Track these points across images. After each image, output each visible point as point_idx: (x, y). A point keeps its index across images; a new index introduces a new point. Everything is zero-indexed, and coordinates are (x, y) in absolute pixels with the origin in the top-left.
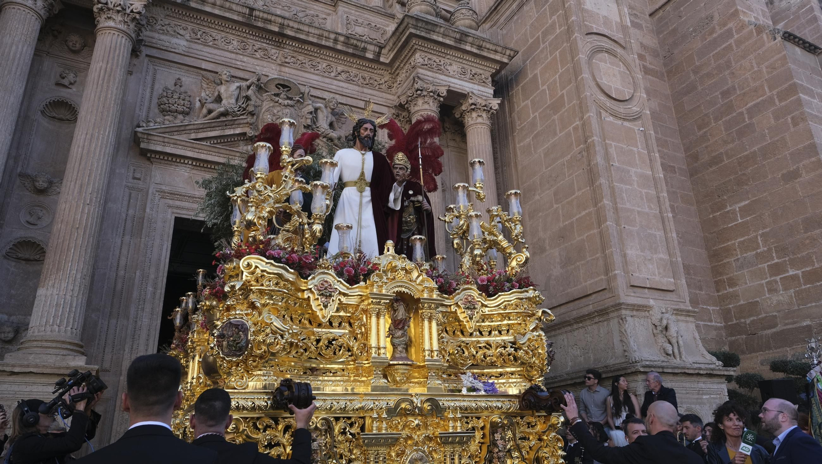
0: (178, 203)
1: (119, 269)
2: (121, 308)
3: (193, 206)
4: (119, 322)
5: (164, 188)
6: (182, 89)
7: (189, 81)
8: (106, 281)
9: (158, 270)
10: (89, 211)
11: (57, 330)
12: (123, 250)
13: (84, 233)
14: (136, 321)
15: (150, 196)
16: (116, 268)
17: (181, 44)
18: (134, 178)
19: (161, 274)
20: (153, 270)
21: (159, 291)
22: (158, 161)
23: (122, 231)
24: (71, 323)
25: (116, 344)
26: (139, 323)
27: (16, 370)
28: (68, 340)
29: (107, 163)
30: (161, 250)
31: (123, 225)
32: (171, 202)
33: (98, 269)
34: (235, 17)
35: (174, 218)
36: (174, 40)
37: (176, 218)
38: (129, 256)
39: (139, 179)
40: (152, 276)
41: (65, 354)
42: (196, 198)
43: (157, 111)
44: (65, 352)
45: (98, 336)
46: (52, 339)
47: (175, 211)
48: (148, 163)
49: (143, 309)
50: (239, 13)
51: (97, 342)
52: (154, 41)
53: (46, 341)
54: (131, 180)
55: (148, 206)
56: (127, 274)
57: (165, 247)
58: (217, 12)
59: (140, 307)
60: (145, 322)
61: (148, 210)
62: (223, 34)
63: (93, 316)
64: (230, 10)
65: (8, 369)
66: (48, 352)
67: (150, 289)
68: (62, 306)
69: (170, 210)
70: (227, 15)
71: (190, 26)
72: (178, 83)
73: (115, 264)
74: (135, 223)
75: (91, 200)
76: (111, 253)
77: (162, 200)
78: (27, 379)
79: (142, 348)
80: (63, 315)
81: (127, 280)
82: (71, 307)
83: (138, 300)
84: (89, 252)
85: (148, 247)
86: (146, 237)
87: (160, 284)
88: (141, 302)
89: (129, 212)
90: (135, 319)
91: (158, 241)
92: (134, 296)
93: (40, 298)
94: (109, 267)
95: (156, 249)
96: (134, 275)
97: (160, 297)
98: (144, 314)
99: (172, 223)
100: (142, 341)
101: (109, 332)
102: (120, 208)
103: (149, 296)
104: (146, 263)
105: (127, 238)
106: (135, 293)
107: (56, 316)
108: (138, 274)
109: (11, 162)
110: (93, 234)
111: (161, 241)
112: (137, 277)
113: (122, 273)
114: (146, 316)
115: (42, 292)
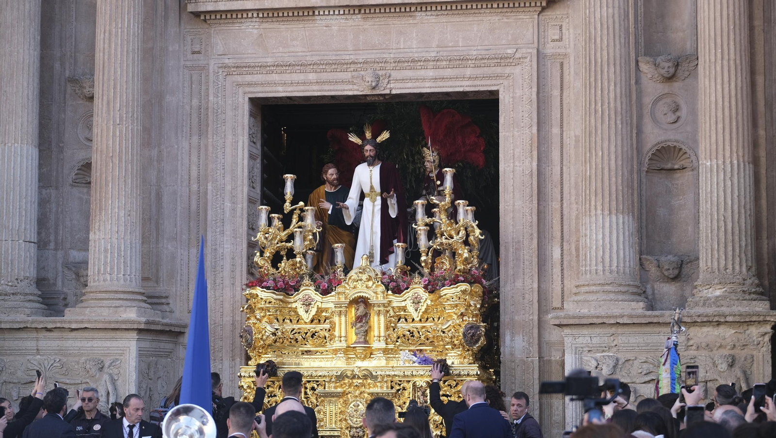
0: (249, 78)
1: (191, 182)
2: (200, 233)
3: (268, 79)
5: (227, 61)
8: (179, 199)
9: (234, 178)
10: (121, 132)
11: (109, 279)
12: (192, 157)
13: (121, 160)
14: (216, 249)
15: (212, 78)
16: (187, 181)
18: (194, 53)
19: (239, 183)
20: (228, 178)
21: (240, 206)
22: (216, 21)
23: (189, 129)
24: (122, 270)
26: (220, 251)
27: (74, 326)
28: (120, 289)
29: (133, 63)
30: (236, 149)
31: (189, 122)
32: (239, 79)
33: (166, 186)
35: (247, 99)
37: (250, 99)
38: (201, 163)
39: (199, 52)
40: (228, 188)
41: (117, 305)
42: (269, 66)
44: (117, 303)
45: (179, 271)
46: (105, 290)
47: (247, 89)
48: (206, 26)
49: (222, 232)
51: (179, 279)
53: (100, 292)
54: (190, 56)
55: (211, 91)
56: (201, 188)
57: (240, 144)
59: (218, 230)
60: (227, 248)
61: (211, 98)
65: (66, 326)
66: (101, 305)
67: (228, 204)
68: (109, 251)
69: (241, 90)
73: (187, 177)
74: (202, 116)
76: (179, 163)
77: (228, 78)
78: (86, 334)
79: (227, 282)
80: (112, 261)
81: (202, 196)
82: (119, 250)
83: (214, 222)
84: (130, 183)
85: (218, 149)
86: (213, 136)
87: (240, 196)
88: (218, 224)
89: (193, 103)
90: (213, 247)
91: (231, 137)
92: (209, 217)
93: (91, 243)
94: (179, 181)
95: (228, 150)
96: (207, 189)
97: (242, 214)
98: (225, 239)
99: (246, 107)
100: (227, 274)
101: (190, 265)
102: (182, 99)
103: (227, 214)
104: (218, 171)
105: (195, 139)
106: (209, 212)
107: (105, 263)
108: (210, 187)
109: (57, 65)
110: (130, 159)
111: (234, 137)
112: (209, 192)
113: (194, 187)
114: (227, 240)
115: (92, 236)
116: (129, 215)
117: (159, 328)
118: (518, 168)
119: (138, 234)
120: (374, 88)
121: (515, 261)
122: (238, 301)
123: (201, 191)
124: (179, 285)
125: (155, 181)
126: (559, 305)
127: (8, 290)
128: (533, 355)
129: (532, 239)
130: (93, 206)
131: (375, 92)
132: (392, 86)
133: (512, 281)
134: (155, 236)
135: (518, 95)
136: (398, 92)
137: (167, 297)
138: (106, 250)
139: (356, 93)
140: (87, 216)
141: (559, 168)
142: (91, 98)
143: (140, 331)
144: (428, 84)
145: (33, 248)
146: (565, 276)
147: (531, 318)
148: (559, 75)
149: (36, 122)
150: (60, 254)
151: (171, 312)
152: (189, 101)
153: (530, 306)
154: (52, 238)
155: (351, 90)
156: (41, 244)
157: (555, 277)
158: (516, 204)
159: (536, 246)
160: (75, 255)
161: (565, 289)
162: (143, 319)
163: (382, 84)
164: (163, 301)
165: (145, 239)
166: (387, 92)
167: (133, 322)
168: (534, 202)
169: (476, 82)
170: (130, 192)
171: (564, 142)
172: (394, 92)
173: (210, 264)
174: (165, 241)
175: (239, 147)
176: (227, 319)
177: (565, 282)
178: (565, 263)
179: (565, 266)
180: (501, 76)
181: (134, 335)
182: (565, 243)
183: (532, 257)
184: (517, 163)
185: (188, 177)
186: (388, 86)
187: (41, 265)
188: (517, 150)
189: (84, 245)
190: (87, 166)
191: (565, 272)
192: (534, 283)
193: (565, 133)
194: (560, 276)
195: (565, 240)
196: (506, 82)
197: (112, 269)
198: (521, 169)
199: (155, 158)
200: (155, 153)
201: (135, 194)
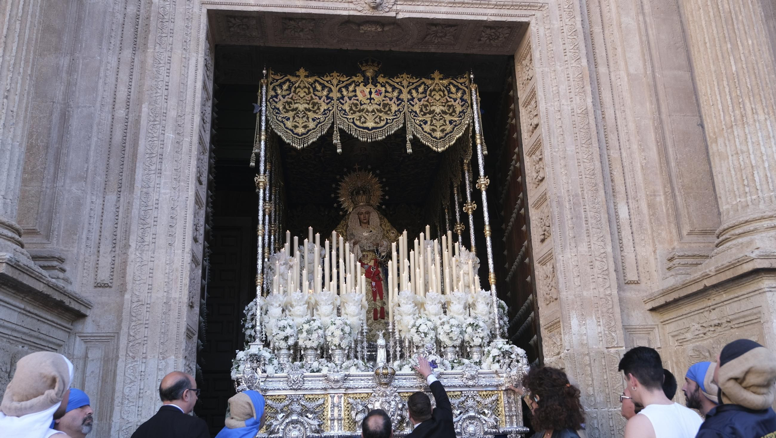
1: (117, 106)
2: (124, 174)
4: (122, 199)
8: (95, 128)
9: (181, 102)
12: (121, 75)
14: (147, 193)
16: (111, 106)
19: (188, 109)
20: (173, 102)
21: (187, 139)
23: (119, 42)
25: (118, 237)
26: (154, 196)
30: (186, 67)
31: (120, 33)
33: (78, 107)
35: (204, 11)
37: (209, 13)
38: (133, 84)
40: (173, 114)
45: (86, 225)
49: (160, 172)
51: (84, 236)
56: (130, 115)
57: (192, 62)
59: (153, 168)
60: (165, 194)
61: (155, 1)
63: (74, 189)
67: (170, 135)
73: (109, 100)
74: (139, 27)
76: (101, 81)
79: (162, 241)
81: (132, 127)
83: (147, 156)
84: (14, 48)
85: (160, 63)
86: (155, 46)
87: (188, 126)
88: (154, 160)
89: (128, 10)
90: (144, 190)
91: (179, 52)
92: (141, 149)
94: (98, 104)
95: (175, 66)
96: (139, 116)
97: (190, 151)
98: (163, 181)
99: (204, 20)
100: (161, 229)
101: (104, 217)
102: (112, 5)
103: (169, 148)
104: (159, 91)
105: (127, 54)
106: (142, 143)
108: (145, 109)
110: (20, 15)
111: (184, 52)
112: (144, 115)
113: (121, 113)
114: (165, 183)
116: (7, 97)
118: (565, 107)
119: (19, 132)
120: (375, 8)
121: (574, 220)
122: (177, 270)
123: (130, 120)
124: (83, 246)
125: (61, 98)
126: (635, 278)
128: (617, 344)
129: (597, 190)
131: (377, 14)
132: (399, 7)
133: (573, 245)
134: (52, 171)
135: (556, 26)
136: (407, 15)
137: (61, 260)
139: (352, 13)
141: (612, 112)
144: (444, 9)
146: (637, 241)
147: (608, 292)
148: (598, 10)
152: (123, 9)
153: (606, 277)
155: (345, 9)
157: (625, 241)
158: (568, 149)
159: (604, 199)
161: (639, 257)
163: (387, 5)
164: (55, 263)
166: (393, 14)
168: (594, 145)
169: (502, 10)
170: (12, 62)
171: (613, 84)
172: (401, 16)
173: (137, 212)
174: (68, 181)
175: (190, 66)
176: (158, 295)
177: (637, 248)
178: (634, 224)
179: (634, 228)
180: (534, 6)
182: (630, 201)
183: (599, 212)
184: (563, 101)
185: (111, 101)
186: (395, 7)
188: (563, 88)
191: (635, 236)
192: (607, 246)
193: (612, 74)
194: (632, 241)
195: (629, 196)
196: (538, 14)
198: (570, 108)
199: (65, 69)
200: (65, 62)
201: (21, 70)
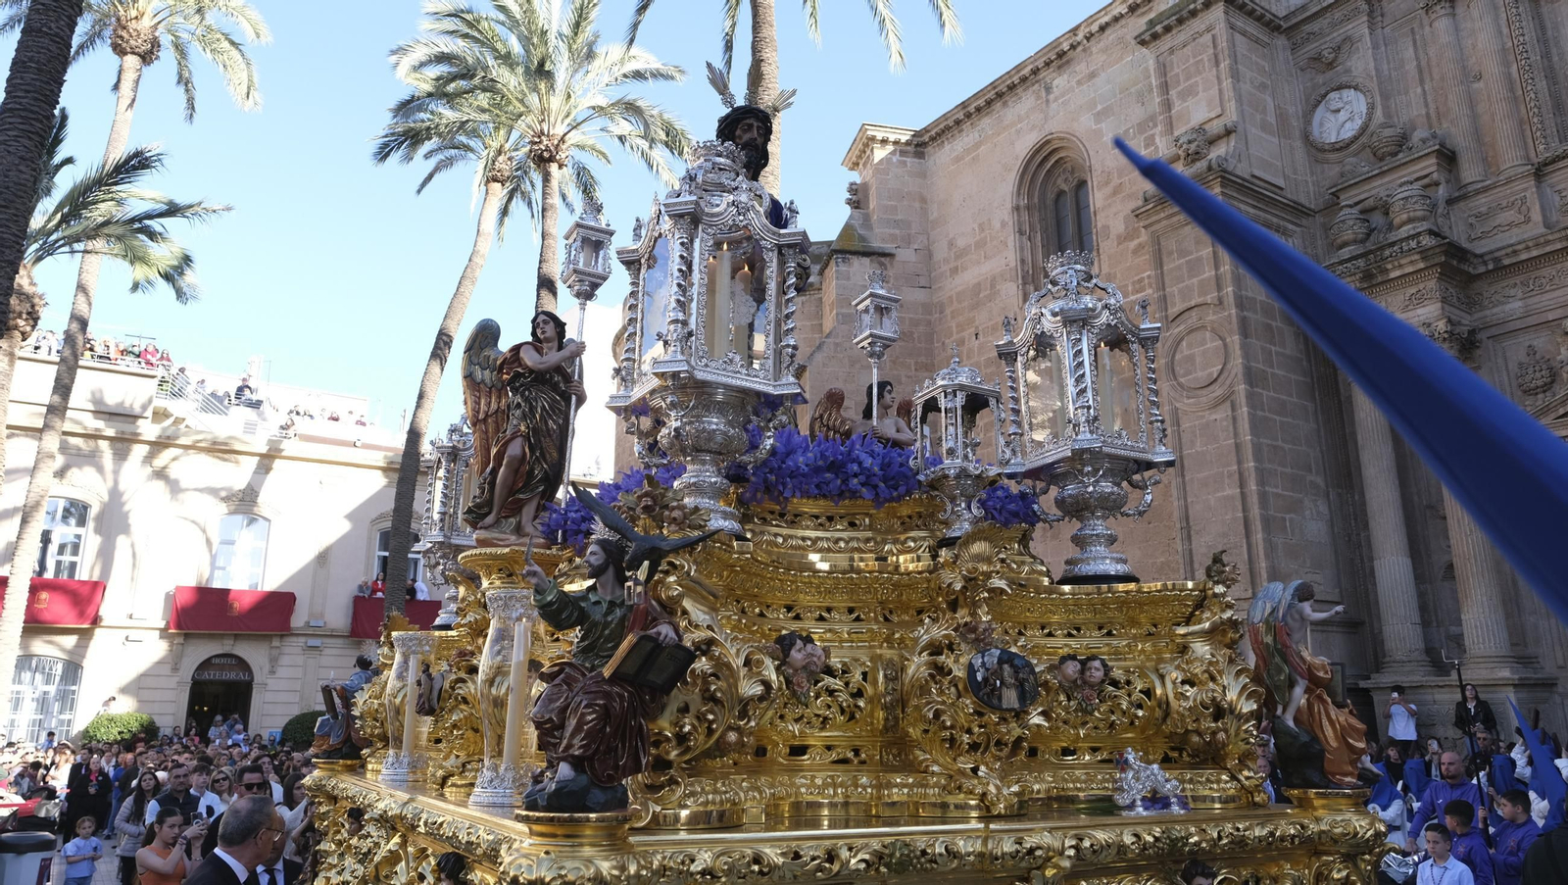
6: (1538, 357)
7: (1541, 341)
10: (1472, 540)
13: (1476, 560)
17: (1515, 306)
34: (1559, 246)
36: (1508, 307)
41: (1492, 667)
43: (1520, 393)
44: (1492, 665)
46: (1480, 655)
50: (1560, 240)
52: (1488, 320)
58: (1535, 253)
62: (1559, 266)
64: (1547, 242)
66: (1480, 667)
68: (1479, 627)
70: (1548, 249)
71: (1518, 280)
72: (1531, 351)
75: (1471, 531)
80: (1483, 634)
82: (1487, 626)
93: (1464, 622)
107: (1478, 636)
109: (1416, 498)
115: (1463, 617)
117: (1532, 682)
127: (1404, 658)
130: (1460, 595)
138: (1476, 627)
140: (1457, 600)
142: (1445, 518)
143: (1515, 686)
145: (1419, 629)
149: (1406, 540)
150: (1442, 629)
151: (1542, 668)
154: (1433, 618)
156: (1425, 623)
160: (1453, 629)
162: (1516, 677)
165: (1508, 616)
167: (1508, 679)
181: (1511, 688)
187: (1427, 639)
189: (1459, 622)
190: (1451, 566)
197: (1484, 640)
